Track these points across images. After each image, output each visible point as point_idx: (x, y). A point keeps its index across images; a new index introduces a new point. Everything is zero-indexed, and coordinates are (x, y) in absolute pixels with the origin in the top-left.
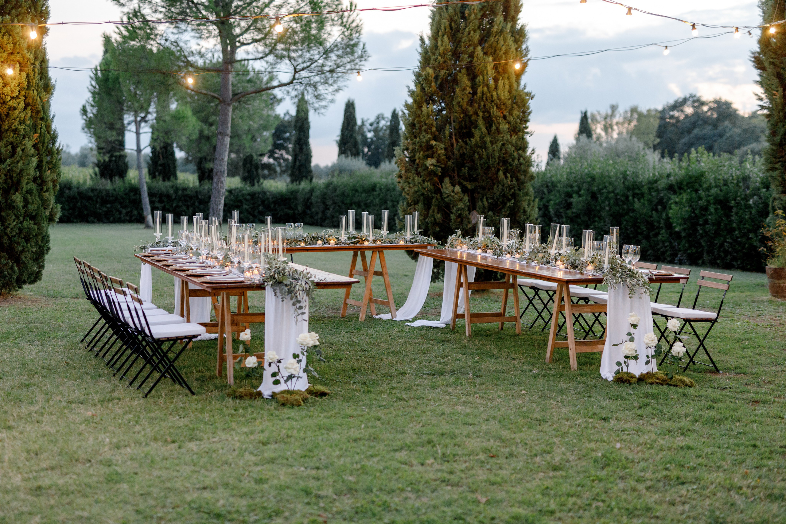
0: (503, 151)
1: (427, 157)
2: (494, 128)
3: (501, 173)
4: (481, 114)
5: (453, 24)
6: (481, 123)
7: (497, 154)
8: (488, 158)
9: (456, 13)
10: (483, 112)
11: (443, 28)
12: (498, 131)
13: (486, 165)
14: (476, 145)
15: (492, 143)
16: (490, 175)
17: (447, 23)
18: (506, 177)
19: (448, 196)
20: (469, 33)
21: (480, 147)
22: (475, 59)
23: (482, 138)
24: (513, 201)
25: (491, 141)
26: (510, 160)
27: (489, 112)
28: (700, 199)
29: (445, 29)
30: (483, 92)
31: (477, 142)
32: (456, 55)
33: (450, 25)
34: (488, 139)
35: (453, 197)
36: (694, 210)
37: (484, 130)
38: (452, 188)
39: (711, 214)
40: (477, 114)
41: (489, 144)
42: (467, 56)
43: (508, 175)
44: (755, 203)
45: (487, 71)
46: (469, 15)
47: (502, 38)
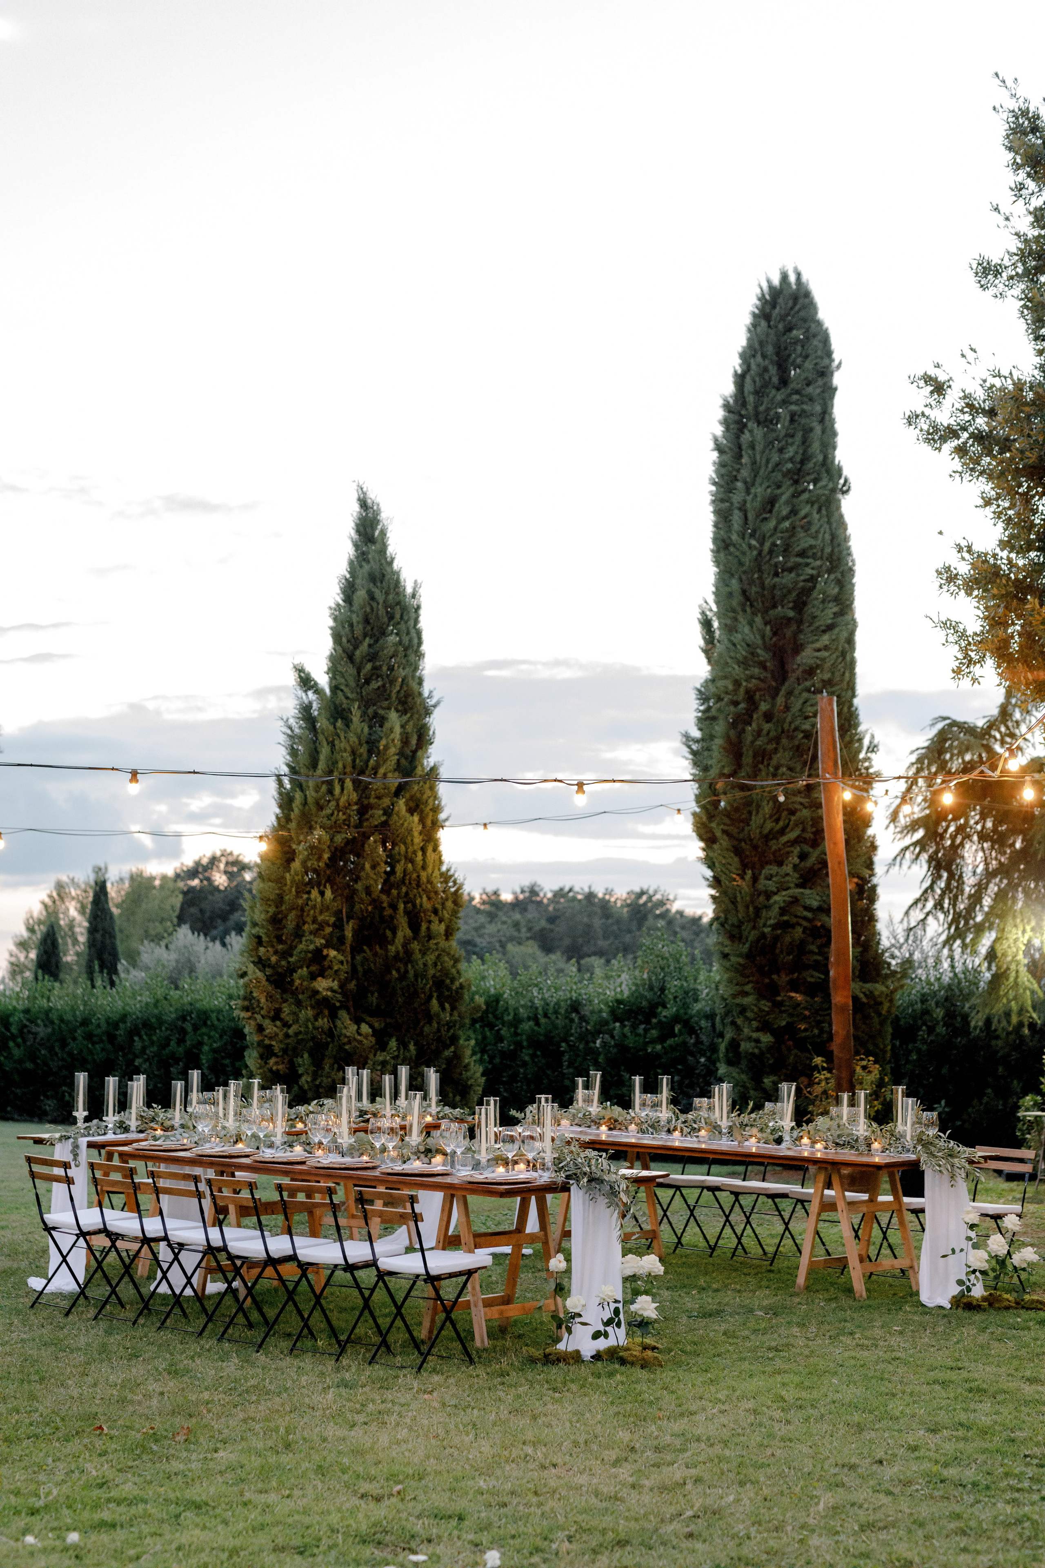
0: (439, 967)
1: (313, 977)
2: (424, 926)
3: (434, 1002)
4: (401, 906)
5: (358, 761)
6: (402, 921)
7: (432, 972)
8: (416, 976)
9: (361, 744)
10: (405, 903)
11: (340, 765)
12: (430, 937)
13: (412, 989)
14: (397, 957)
15: (424, 953)
16: (416, 1005)
17: (349, 759)
18: (443, 1009)
19: (349, 1042)
20: (385, 776)
21: (401, 960)
22: (395, 817)
23: (405, 945)
24: (452, 1049)
25: (420, 950)
26: (448, 981)
27: (414, 905)
29: (344, 767)
30: (405, 870)
31: (398, 952)
32: (364, 810)
33: (354, 761)
34: (415, 946)
35: (360, 1042)
37: (409, 932)
38: (356, 1027)
39: (525, 1064)
40: (394, 907)
41: (417, 955)
42: (381, 812)
43: (447, 1006)
45: (413, 836)
46: (386, 747)
47: (428, 785)
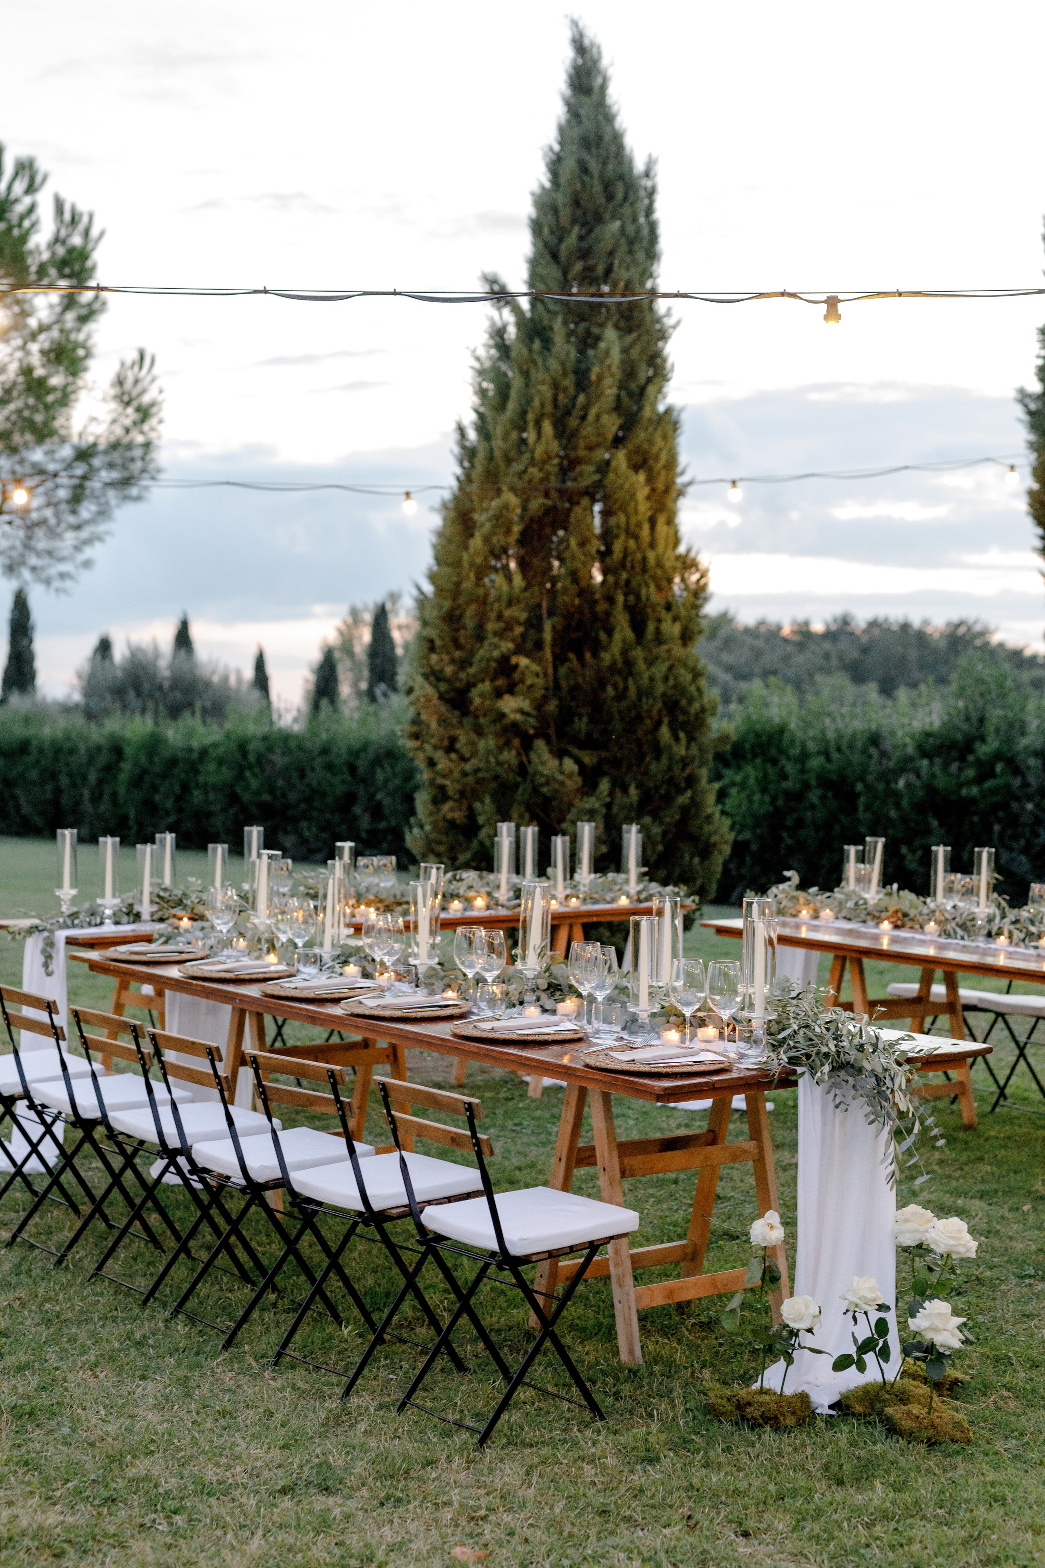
0: (671, 682)
1: (498, 694)
2: (651, 627)
3: (665, 731)
4: (620, 599)
5: (561, 397)
6: (621, 620)
7: (660, 688)
8: (640, 693)
9: (565, 374)
10: (626, 595)
11: (536, 403)
12: (659, 639)
13: (633, 713)
14: (613, 668)
15: (650, 663)
16: (640, 734)
17: (549, 395)
18: (677, 739)
19: (547, 783)
20: (598, 417)
21: (620, 672)
22: (611, 476)
23: (624, 652)
24: (689, 794)
25: (645, 659)
26: (684, 702)
27: (638, 597)
28: (784, 776)
29: (542, 405)
30: (626, 549)
31: (614, 663)
32: (569, 466)
33: (555, 399)
34: (638, 654)
35: (562, 783)
36: (774, 799)
37: (630, 634)
38: (556, 763)
39: (812, 807)
40: (611, 600)
41: (641, 666)
42: (592, 468)
43: (682, 735)
44: (908, 785)
45: (636, 502)
46: (600, 378)
47: (658, 433)
